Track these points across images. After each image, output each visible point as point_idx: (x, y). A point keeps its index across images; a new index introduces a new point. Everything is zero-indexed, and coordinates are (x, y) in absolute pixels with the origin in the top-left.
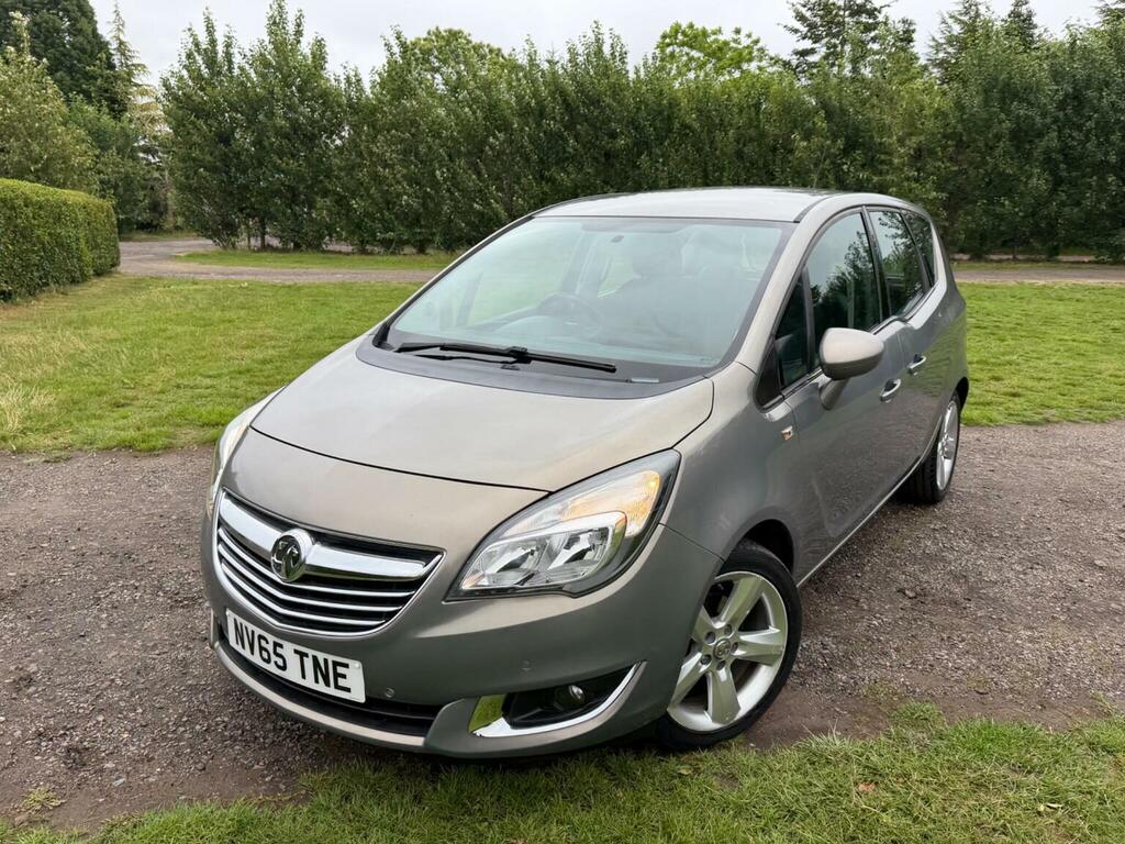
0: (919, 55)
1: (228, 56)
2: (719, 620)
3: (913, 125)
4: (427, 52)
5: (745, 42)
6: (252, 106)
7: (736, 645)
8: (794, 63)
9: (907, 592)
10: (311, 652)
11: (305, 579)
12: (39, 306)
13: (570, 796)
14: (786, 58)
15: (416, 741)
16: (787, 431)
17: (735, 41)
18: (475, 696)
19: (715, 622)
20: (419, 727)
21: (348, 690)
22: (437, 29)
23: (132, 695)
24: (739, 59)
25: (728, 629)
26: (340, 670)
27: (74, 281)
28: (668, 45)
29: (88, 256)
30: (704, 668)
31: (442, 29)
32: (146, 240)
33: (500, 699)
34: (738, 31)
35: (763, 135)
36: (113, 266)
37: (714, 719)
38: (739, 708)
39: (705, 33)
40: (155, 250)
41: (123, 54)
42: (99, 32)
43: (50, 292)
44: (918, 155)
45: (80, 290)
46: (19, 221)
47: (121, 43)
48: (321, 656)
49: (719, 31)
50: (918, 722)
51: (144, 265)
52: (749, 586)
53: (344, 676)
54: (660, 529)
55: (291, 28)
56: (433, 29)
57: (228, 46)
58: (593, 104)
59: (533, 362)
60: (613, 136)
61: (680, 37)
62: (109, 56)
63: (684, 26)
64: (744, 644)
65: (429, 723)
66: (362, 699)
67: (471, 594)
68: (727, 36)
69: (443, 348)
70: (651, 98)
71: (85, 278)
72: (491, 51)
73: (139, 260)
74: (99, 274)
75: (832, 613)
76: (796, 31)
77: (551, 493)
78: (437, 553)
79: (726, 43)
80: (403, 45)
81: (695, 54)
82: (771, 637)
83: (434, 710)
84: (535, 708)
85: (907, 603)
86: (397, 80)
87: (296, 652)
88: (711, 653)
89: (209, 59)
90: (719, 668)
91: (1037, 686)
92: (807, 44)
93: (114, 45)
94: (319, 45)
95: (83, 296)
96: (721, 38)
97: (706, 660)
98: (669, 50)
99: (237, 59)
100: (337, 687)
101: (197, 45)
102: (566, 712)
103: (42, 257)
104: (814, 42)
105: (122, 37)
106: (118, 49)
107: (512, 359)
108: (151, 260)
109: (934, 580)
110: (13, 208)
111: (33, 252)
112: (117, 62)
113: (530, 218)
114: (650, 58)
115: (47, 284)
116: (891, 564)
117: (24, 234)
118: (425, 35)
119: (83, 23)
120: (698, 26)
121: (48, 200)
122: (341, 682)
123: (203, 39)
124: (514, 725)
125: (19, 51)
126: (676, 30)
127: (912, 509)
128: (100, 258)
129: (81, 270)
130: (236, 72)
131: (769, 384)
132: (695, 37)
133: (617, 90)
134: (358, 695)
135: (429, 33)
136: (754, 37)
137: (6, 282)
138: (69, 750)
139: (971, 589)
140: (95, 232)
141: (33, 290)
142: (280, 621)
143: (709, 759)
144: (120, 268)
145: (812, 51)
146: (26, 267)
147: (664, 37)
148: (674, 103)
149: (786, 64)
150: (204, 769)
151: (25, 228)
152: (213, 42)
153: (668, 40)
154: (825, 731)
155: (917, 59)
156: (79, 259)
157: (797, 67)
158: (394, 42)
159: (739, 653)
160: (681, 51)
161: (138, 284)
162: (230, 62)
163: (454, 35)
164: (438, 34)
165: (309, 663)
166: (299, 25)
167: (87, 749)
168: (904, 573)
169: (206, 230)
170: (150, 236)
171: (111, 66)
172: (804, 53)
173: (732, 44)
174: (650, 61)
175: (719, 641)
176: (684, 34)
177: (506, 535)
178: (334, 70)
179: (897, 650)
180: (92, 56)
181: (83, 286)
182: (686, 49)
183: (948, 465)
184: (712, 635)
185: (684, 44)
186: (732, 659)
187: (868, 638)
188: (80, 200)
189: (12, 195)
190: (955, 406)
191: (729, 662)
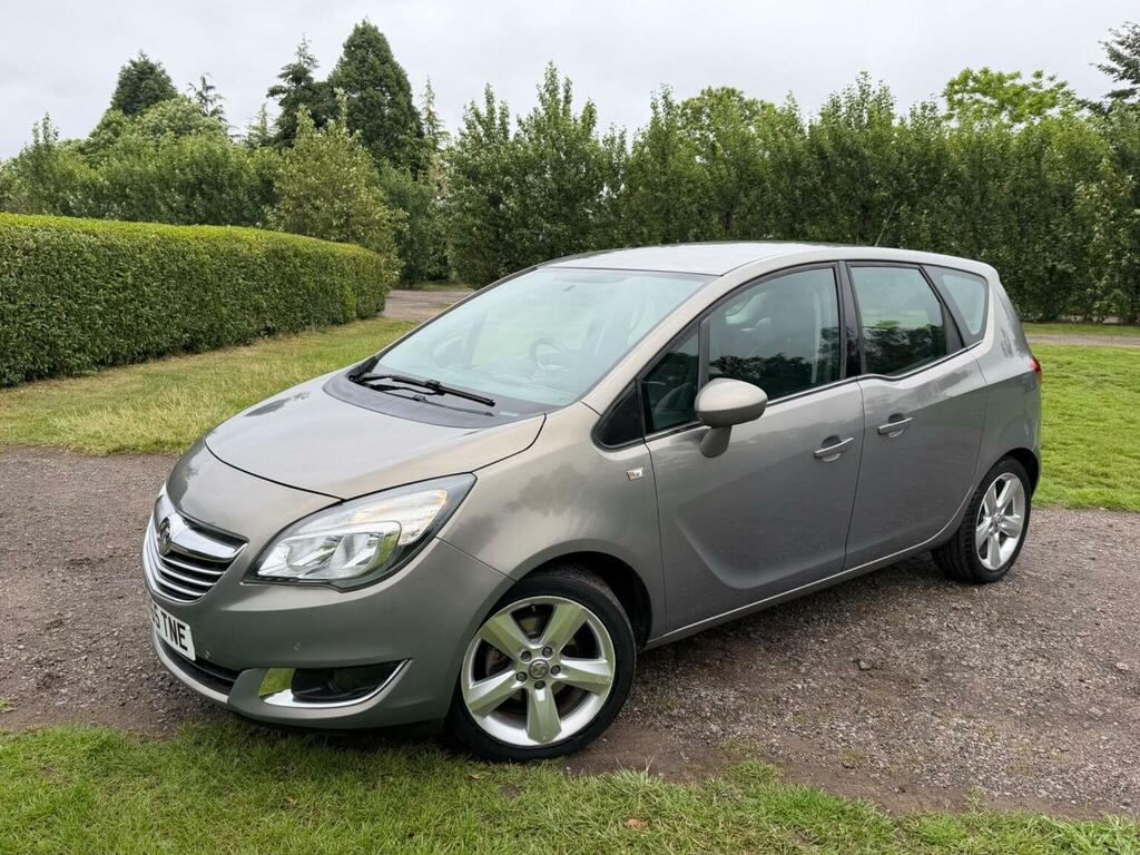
1: (504, 124)
2: (538, 643)
4: (698, 111)
5: (1047, 85)
7: (558, 669)
8: (1106, 106)
9: (862, 663)
10: (168, 615)
11: (173, 555)
12: (296, 342)
14: (1096, 100)
15: (223, 698)
16: (636, 472)
17: (1035, 85)
18: (265, 667)
19: (533, 643)
20: (224, 686)
21: (185, 648)
22: (710, 89)
24: (1039, 107)
25: (546, 651)
26: (181, 631)
27: (336, 322)
28: (957, 92)
29: (352, 301)
30: (518, 684)
31: (714, 89)
32: (434, 290)
33: (288, 673)
34: (1039, 75)
35: (1044, 185)
36: (378, 311)
37: (531, 736)
39: (1001, 79)
40: (431, 300)
41: (431, 123)
42: (414, 103)
43: (311, 330)
45: (339, 330)
46: (287, 269)
47: (430, 113)
48: (173, 618)
49: (1018, 75)
50: (745, 780)
51: (415, 312)
52: (568, 614)
53: (183, 637)
54: (435, 542)
55: (561, 96)
56: (706, 88)
58: (850, 156)
59: (446, 395)
60: (872, 187)
61: (971, 84)
62: (419, 126)
63: (976, 72)
64: (567, 669)
65: (231, 684)
66: (194, 659)
67: (264, 578)
68: (1026, 79)
70: (916, 147)
71: (347, 321)
72: (763, 107)
73: (414, 307)
74: (362, 317)
75: (763, 670)
76: (1112, 71)
77: (343, 501)
78: (244, 542)
79: (1025, 88)
80: (669, 105)
81: (988, 100)
82: (599, 669)
83: (235, 674)
84: (316, 686)
85: (854, 673)
86: (660, 139)
87: (163, 614)
88: (527, 672)
89: (487, 126)
90: (538, 687)
91: (917, 771)
92: (1126, 84)
93: (424, 116)
94: (590, 112)
95: (338, 335)
96: (1019, 82)
97: (522, 676)
98: (957, 97)
99: (513, 129)
100: (181, 645)
101: (477, 115)
102: (339, 693)
103: (306, 300)
104: (1134, 83)
105: (432, 109)
106: (428, 119)
107: (431, 391)
108: (423, 307)
109: (907, 658)
110: (283, 258)
111: (298, 295)
112: (425, 131)
113: (535, 269)
114: (919, 106)
115: (309, 324)
116: (870, 636)
117: (292, 280)
118: (699, 95)
119: (400, 98)
120: (994, 71)
121: (317, 252)
122: (183, 641)
123: (483, 111)
124: (298, 699)
125: (338, 123)
126: (966, 76)
127: (951, 586)
128: (364, 303)
129: (344, 313)
130: (511, 139)
131: (619, 426)
132: (989, 83)
133: (879, 142)
134: (191, 654)
135: (703, 92)
136: (1058, 80)
137: (271, 320)
138: (49, 675)
139: (939, 671)
140: (362, 281)
141: (294, 329)
142: (160, 589)
143: (514, 772)
144: (385, 313)
145: (1131, 92)
146: (290, 309)
147: (952, 84)
148: (941, 156)
149: (1096, 108)
150: (123, 705)
151: (292, 275)
152: (491, 111)
153: (957, 87)
154: (640, 768)
156: (343, 303)
157: (1110, 110)
158: (661, 102)
159: (561, 676)
160: (971, 98)
162: (506, 132)
163: (727, 93)
164: (710, 92)
165: (167, 620)
166: (568, 92)
167: (58, 677)
168: (877, 646)
171: (420, 134)
172: (1120, 95)
173: (1033, 89)
174: (919, 111)
175: (538, 659)
176: (975, 79)
177: (300, 532)
178: (600, 132)
179: (796, 714)
180: (405, 126)
181: (343, 327)
182: (978, 96)
183: (1011, 544)
184: (528, 654)
185: (974, 91)
186: (554, 681)
187: (777, 699)
188: (350, 252)
189: (284, 246)
190: (1017, 481)
191: (549, 684)
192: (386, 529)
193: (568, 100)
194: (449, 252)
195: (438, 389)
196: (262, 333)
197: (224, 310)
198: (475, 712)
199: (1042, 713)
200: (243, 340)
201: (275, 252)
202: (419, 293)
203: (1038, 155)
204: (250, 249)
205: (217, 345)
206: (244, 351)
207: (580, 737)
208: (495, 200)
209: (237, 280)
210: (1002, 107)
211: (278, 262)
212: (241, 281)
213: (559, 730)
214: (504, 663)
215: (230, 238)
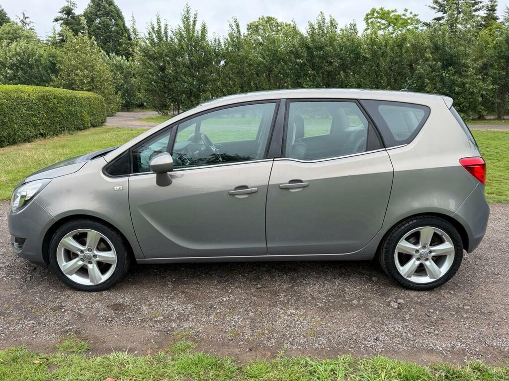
0: (499, 17)
1: (166, 32)
3: (482, 52)
5: (409, 15)
6: (175, 53)
8: (433, 23)
9: (259, 285)
12: (57, 139)
14: (428, 22)
17: (404, 15)
22: (263, 16)
24: (405, 23)
27: (80, 129)
28: (370, 18)
29: (88, 118)
31: (265, 17)
32: (139, 112)
34: (406, 10)
36: (103, 122)
39: (389, 13)
41: (135, 34)
42: (126, 25)
43: (65, 133)
44: (485, 67)
45: (80, 133)
46: (50, 105)
47: (134, 29)
49: (395, 11)
51: (125, 122)
56: (261, 17)
57: (166, 28)
61: (376, 14)
62: (129, 35)
63: (378, 9)
68: (400, 12)
70: (348, 43)
71: (85, 128)
72: (286, 26)
73: (125, 120)
74: (94, 126)
75: (212, 292)
76: (435, 8)
79: (399, 16)
81: (383, 22)
89: (158, 34)
92: (440, 14)
93: (131, 30)
94: (204, 27)
96: (397, 14)
98: (370, 21)
99: (170, 34)
101: (153, 29)
103: (61, 119)
104: (443, 14)
105: (135, 27)
106: (133, 32)
108: (131, 120)
110: (48, 100)
111: (56, 117)
112: (132, 37)
114: (349, 24)
115: (63, 131)
117: (53, 110)
118: (258, 20)
119: (119, 21)
120: (386, 9)
121: (66, 96)
123: (156, 27)
126: (373, 11)
128: (95, 119)
129: (83, 124)
130: (169, 39)
132: (384, 14)
135: (259, 19)
136: (413, 14)
137: (43, 129)
140: (93, 109)
141: (56, 133)
144: (106, 124)
145: (443, 18)
146: (53, 124)
147: (367, 15)
149: (428, 25)
151: (53, 107)
152: (160, 27)
153: (369, 16)
155: (498, 19)
156: (82, 120)
157: (434, 26)
158: (233, 24)
160: (376, 21)
162: (167, 36)
163: (270, 19)
166: (195, 18)
169: (155, 108)
170: (142, 110)
171: (130, 39)
172: (438, 19)
173: (403, 17)
174: (349, 27)
176: (378, 13)
178: (210, 37)
179: (217, 314)
180: (122, 35)
181: (83, 131)
182: (379, 20)
185: (377, 18)
187: (211, 307)
188: (85, 95)
189: (48, 94)
193: (195, 22)
196: (38, 136)
197: (16, 126)
200: (28, 140)
201: (43, 97)
203: (400, 46)
204: (29, 96)
205: (13, 142)
206: (28, 145)
208: (163, 69)
209: (22, 111)
210: (389, 25)
211: (45, 101)
212: (24, 111)
215: (18, 90)
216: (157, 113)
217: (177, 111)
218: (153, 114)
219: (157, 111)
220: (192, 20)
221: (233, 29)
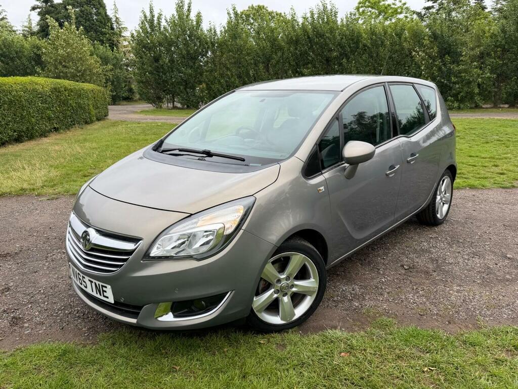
0: (487, 6)
1: (159, 23)
2: (283, 274)
3: (479, 41)
4: (248, 16)
5: (398, 4)
6: (168, 43)
7: (293, 286)
8: (423, 12)
9: (405, 266)
10: (94, 281)
11: (92, 250)
12: (70, 134)
13: (207, 349)
14: (419, 10)
15: (134, 321)
16: (321, 188)
17: (394, 4)
18: (157, 303)
19: (281, 275)
20: (134, 315)
21: (107, 298)
22: (252, 5)
23: (46, 297)
24: (396, 12)
25: (288, 278)
26: (104, 289)
27: (87, 123)
28: (361, 7)
29: (94, 112)
30: (275, 296)
31: (254, 6)
32: (126, 105)
33: (170, 304)
35: (403, 49)
36: (106, 116)
37: (282, 319)
38: (295, 315)
39: (379, 2)
40: (127, 109)
41: (118, 23)
42: (108, 14)
43: (76, 127)
44: (482, 56)
45: (89, 127)
46: (62, 97)
47: (117, 18)
48: (97, 283)
50: (383, 326)
52: (297, 260)
53: (106, 292)
54: (241, 231)
56: (251, 5)
57: (159, 18)
58: (321, 37)
59: (214, 156)
60: (330, 50)
61: (367, 3)
62: (112, 24)
64: (297, 286)
65: (138, 313)
66: (113, 302)
67: (154, 258)
69: (180, 150)
70: (348, 32)
71: (92, 122)
72: (277, 14)
73: (120, 114)
74: (98, 120)
75: (364, 274)
77: (192, 215)
78: (140, 240)
79: (389, 5)
80: (236, 14)
81: (374, 11)
82: (311, 283)
83: (140, 308)
84: (184, 309)
85: (403, 272)
86: (233, 30)
87: (89, 280)
88: (279, 289)
89: (150, 23)
90: (284, 295)
91: (451, 313)
92: (430, 4)
93: (114, 19)
94: (199, 16)
95: (89, 129)
96: (387, 3)
97: (277, 292)
98: (361, 9)
99: (163, 23)
100: (104, 296)
101: (145, 17)
102: (198, 311)
103: (72, 113)
104: (433, 3)
105: (117, 16)
106: (116, 21)
107: (205, 155)
108: (125, 113)
109: (421, 262)
110: (59, 92)
111: (68, 110)
112: (115, 27)
113: (234, 92)
114: (349, 13)
115: (74, 124)
116: (402, 254)
117: (64, 103)
118: (247, 9)
119: (101, 10)
121: (75, 88)
122: (105, 294)
123: (148, 14)
124: (175, 316)
125: (70, 24)
127: (425, 228)
128: (99, 113)
129: (90, 118)
130: (162, 29)
131: (312, 167)
132: (374, 3)
133: (332, 31)
134: (111, 300)
135: (249, 7)
137: (56, 124)
138: (13, 318)
139: (438, 266)
140: (97, 101)
141: (68, 127)
142: (84, 267)
143: (277, 337)
144: (108, 117)
145: (433, 7)
146: (65, 118)
147: (360, 3)
148: (359, 35)
149: (419, 14)
150: (62, 329)
151: (64, 100)
152: (153, 16)
153: (361, 5)
154: (335, 328)
155: (486, 8)
156: (89, 113)
157: (424, 15)
158: (232, 12)
159: (294, 289)
160: (367, 10)
161: (115, 124)
162: (159, 24)
163: (260, 8)
164: (253, 8)
165: (93, 285)
166: (189, 7)
167: (20, 318)
168: (407, 258)
169: (149, 100)
170: (129, 103)
171: (112, 29)
172: (428, 8)
173: (393, 6)
174: (349, 15)
175: (284, 283)
176: (369, 2)
177: (171, 232)
178: (205, 27)
179: (388, 293)
180: (105, 24)
181: (91, 125)
182: (370, 9)
183: (446, 207)
184: (279, 281)
185: (369, 7)
186: (291, 292)
187: (377, 287)
188: (90, 88)
189: (59, 86)
190: (449, 179)
191: (289, 293)
192: (216, 227)
193: (189, 10)
194: (134, 86)
195: (209, 154)
196: (53, 130)
197: (33, 120)
198: (257, 311)
199: (488, 280)
200: (44, 134)
201: (55, 89)
202: (120, 106)
203: (399, 35)
204: (43, 88)
205: (31, 138)
206: (45, 140)
207: (304, 317)
208: (156, 60)
209: (38, 104)
210: (380, 14)
211: (57, 94)
212: (40, 104)
213: (294, 315)
214: (268, 286)
215: (31, 83)
216: (151, 105)
217: (172, 104)
218: (148, 107)
219: (151, 103)
220: (186, 7)
221: (230, 18)
